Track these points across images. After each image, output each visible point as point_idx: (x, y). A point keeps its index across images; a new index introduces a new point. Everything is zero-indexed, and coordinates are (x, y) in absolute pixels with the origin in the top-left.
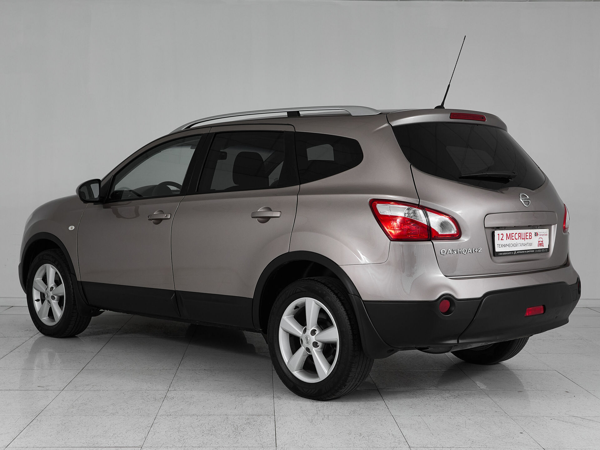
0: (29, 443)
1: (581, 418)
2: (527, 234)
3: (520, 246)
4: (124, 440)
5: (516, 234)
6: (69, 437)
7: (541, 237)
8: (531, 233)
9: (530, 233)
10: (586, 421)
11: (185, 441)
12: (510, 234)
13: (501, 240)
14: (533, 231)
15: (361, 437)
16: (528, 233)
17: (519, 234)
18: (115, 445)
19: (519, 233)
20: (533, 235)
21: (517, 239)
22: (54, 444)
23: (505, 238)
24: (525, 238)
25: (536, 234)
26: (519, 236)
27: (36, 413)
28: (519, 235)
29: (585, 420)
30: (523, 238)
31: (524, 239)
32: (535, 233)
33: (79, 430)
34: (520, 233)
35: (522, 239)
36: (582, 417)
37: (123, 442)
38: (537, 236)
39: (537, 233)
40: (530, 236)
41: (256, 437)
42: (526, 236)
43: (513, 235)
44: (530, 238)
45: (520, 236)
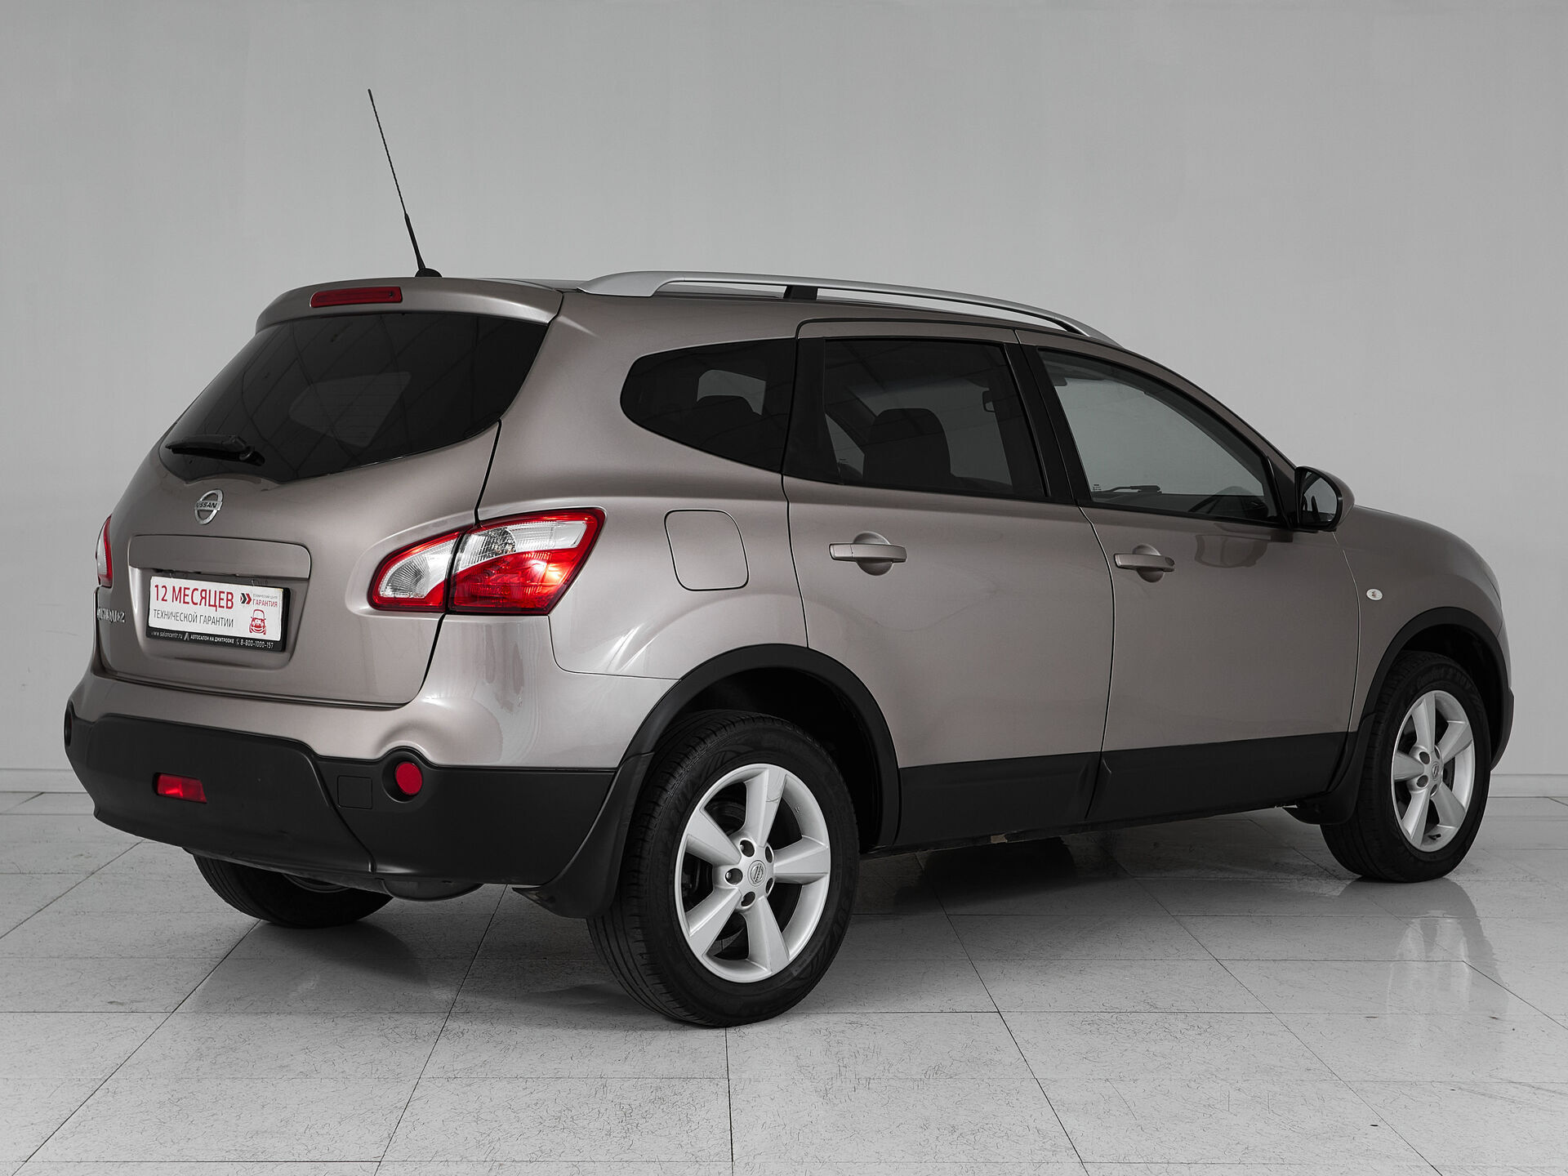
0: (86, 1151)
1: (1530, 1086)
2: (223, 596)
3: (202, 621)
4: (334, 1142)
5: (195, 592)
6: (188, 1136)
7: (261, 607)
8: (231, 593)
9: (228, 593)
10: (1543, 1094)
11: (493, 1145)
12: (180, 588)
13: (163, 600)
14: (238, 590)
15: (955, 1136)
16: (224, 593)
17: (204, 593)
18: (311, 1157)
19: (203, 590)
20: (237, 599)
21: (197, 604)
22: (151, 1154)
23: (169, 596)
24: (217, 604)
25: (246, 599)
26: (203, 598)
27: (103, 1071)
28: (204, 595)
29: (1543, 1092)
30: (212, 603)
31: (215, 606)
32: (243, 594)
33: (215, 1117)
34: (206, 591)
35: (210, 605)
36: (1532, 1084)
37: (331, 1149)
38: (248, 603)
39: (248, 595)
40: (228, 600)
41: (680, 1136)
42: (220, 599)
43: (187, 592)
44: (230, 605)
45: (205, 598)
